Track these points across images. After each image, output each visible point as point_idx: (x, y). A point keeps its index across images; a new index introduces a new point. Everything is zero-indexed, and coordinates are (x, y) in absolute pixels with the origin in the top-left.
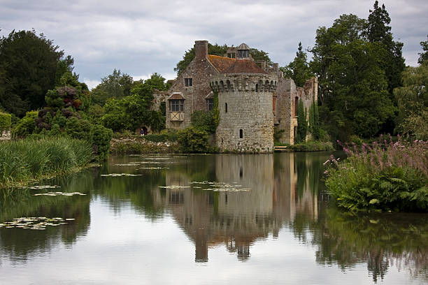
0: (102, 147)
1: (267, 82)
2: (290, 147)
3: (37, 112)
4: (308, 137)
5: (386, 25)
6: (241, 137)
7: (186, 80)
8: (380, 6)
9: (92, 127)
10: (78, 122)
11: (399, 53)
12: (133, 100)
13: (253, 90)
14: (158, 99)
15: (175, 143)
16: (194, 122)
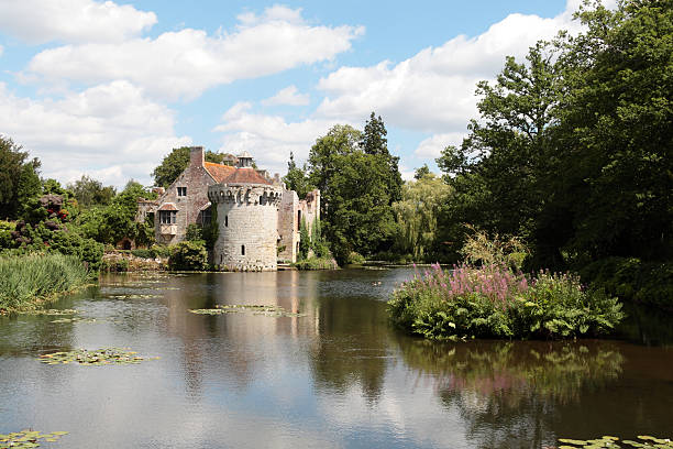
0: (92, 265)
1: (272, 194)
2: (293, 265)
3: (13, 225)
4: (311, 254)
5: (383, 137)
6: (243, 253)
7: (179, 189)
8: (376, 117)
9: (82, 241)
10: (67, 236)
11: (396, 167)
12: (113, 209)
13: (256, 203)
14: (144, 209)
15: (167, 260)
16: (190, 236)
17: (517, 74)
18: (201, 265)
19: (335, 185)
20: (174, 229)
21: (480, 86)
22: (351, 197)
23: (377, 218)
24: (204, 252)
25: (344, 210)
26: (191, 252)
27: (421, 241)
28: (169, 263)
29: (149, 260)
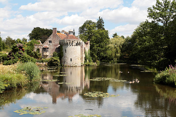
1: (80, 43)
4: (88, 61)
6: (71, 61)
7: (49, 41)
8: (101, 18)
9: (30, 58)
13: (75, 45)
14: (36, 47)
15: (47, 63)
16: (54, 56)
17: (160, 5)
18: (58, 65)
19: (93, 39)
20: (48, 54)
21: (149, 9)
22: (97, 43)
23: (106, 49)
24: (59, 61)
25: (96, 47)
26: (55, 61)
27: (116, 57)
28: (48, 64)
29: (41, 63)
